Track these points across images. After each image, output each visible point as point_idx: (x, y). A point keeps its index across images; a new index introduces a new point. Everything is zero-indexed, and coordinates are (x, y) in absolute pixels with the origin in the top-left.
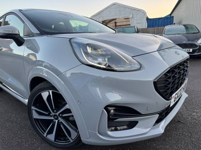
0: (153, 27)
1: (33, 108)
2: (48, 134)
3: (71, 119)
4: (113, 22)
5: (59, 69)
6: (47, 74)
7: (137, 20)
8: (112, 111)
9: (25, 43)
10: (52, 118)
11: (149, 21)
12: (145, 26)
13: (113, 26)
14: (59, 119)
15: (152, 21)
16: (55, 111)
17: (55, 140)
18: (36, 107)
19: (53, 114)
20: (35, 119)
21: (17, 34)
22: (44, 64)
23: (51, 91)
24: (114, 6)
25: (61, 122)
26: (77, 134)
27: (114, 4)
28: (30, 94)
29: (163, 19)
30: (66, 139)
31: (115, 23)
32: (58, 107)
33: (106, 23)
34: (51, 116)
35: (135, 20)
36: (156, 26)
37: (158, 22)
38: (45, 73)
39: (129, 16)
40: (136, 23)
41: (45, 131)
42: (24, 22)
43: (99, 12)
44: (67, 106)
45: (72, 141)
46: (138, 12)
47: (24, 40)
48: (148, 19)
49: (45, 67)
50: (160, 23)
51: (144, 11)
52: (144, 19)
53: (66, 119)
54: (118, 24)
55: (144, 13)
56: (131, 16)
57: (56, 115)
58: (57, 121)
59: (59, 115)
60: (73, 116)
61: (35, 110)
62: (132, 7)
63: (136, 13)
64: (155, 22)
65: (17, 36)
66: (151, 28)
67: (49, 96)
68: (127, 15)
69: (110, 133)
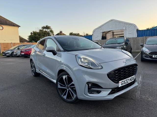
0: (142, 36)
1: (58, 83)
2: (64, 95)
3: (74, 89)
4: (111, 32)
5: (70, 66)
6: (66, 68)
7: (129, 31)
8: (90, 85)
9: (57, 54)
10: (66, 88)
11: (139, 32)
12: (136, 36)
13: (111, 35)
14: (69, 88)
15: (141, 32)
16: (68, 85)
17: (66, 99)
18: (60, 83)
19: (67, 86)
20: (59, 88)
21: (54, 50)
22: (64, 64)
23: (67, 76)
24: (111, 22)
25: (70, 90)
26: (76, 96)
27: (112, 20)
28: (57, 78)
29: (151, 30)
30: (71, 98)
31: (113, 33)
32: (69, 83)
33: (106, 33)
34: (66, 87)
35: (128, 32)
36: (144, 36)
37: (146, 33)
38: (64, 68)
39: (123, 28)
40: (128, 33)
41: (62, 94)
42: (57, 44)
43: (101, 26)
44: (73, 83)
45: (74, 99)
46: (130, 25)
47: (57, 53)
48: (138, 31)
49: (64, 65)
50: (148, 33)
51: (135, 25)
52: (135, 31)
53: (72, 88)
54: (115, 34)
55: (135, 26)
56: (124, 29)
57: (68, 87)
58: (68, 89)
59: (69, 86)
60: (75, 87)
61: (60, 84)
62: (125, 22)
63: (128, 26)
64: (144, 32)
65: (54, 51)
66: (141, 37)
67: (66, 78)
68: (121, 28)
69: (89, 94)
